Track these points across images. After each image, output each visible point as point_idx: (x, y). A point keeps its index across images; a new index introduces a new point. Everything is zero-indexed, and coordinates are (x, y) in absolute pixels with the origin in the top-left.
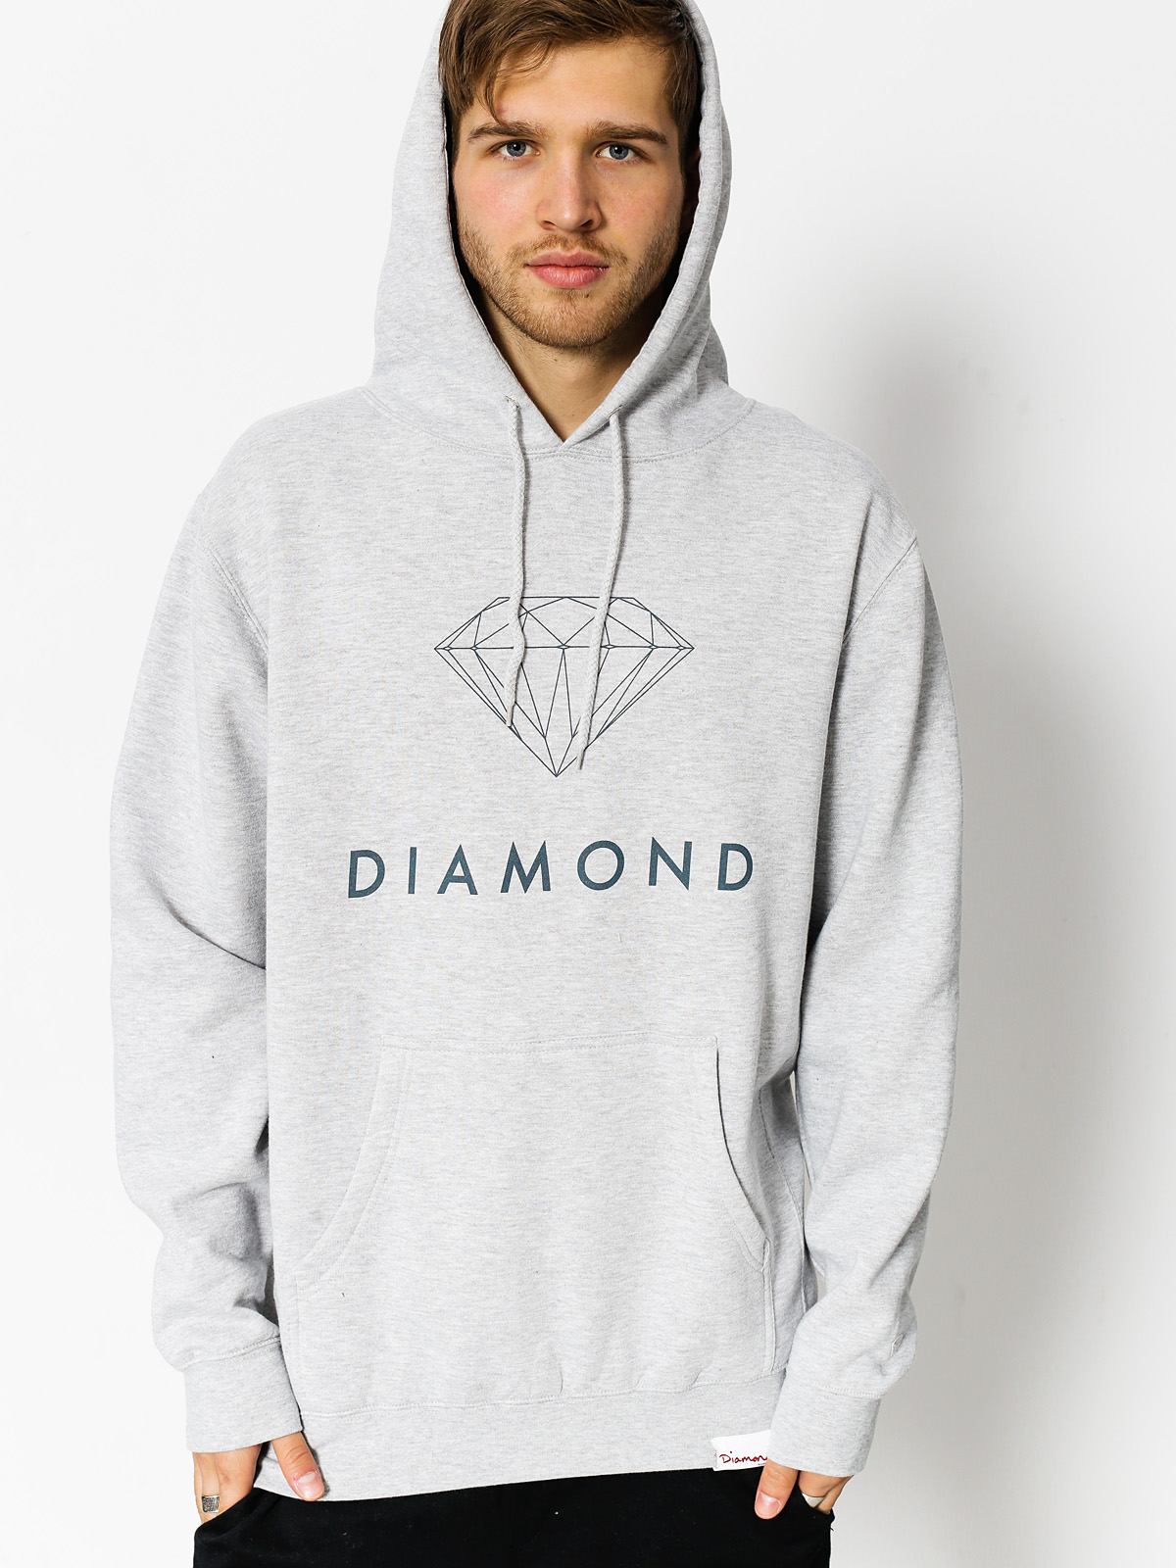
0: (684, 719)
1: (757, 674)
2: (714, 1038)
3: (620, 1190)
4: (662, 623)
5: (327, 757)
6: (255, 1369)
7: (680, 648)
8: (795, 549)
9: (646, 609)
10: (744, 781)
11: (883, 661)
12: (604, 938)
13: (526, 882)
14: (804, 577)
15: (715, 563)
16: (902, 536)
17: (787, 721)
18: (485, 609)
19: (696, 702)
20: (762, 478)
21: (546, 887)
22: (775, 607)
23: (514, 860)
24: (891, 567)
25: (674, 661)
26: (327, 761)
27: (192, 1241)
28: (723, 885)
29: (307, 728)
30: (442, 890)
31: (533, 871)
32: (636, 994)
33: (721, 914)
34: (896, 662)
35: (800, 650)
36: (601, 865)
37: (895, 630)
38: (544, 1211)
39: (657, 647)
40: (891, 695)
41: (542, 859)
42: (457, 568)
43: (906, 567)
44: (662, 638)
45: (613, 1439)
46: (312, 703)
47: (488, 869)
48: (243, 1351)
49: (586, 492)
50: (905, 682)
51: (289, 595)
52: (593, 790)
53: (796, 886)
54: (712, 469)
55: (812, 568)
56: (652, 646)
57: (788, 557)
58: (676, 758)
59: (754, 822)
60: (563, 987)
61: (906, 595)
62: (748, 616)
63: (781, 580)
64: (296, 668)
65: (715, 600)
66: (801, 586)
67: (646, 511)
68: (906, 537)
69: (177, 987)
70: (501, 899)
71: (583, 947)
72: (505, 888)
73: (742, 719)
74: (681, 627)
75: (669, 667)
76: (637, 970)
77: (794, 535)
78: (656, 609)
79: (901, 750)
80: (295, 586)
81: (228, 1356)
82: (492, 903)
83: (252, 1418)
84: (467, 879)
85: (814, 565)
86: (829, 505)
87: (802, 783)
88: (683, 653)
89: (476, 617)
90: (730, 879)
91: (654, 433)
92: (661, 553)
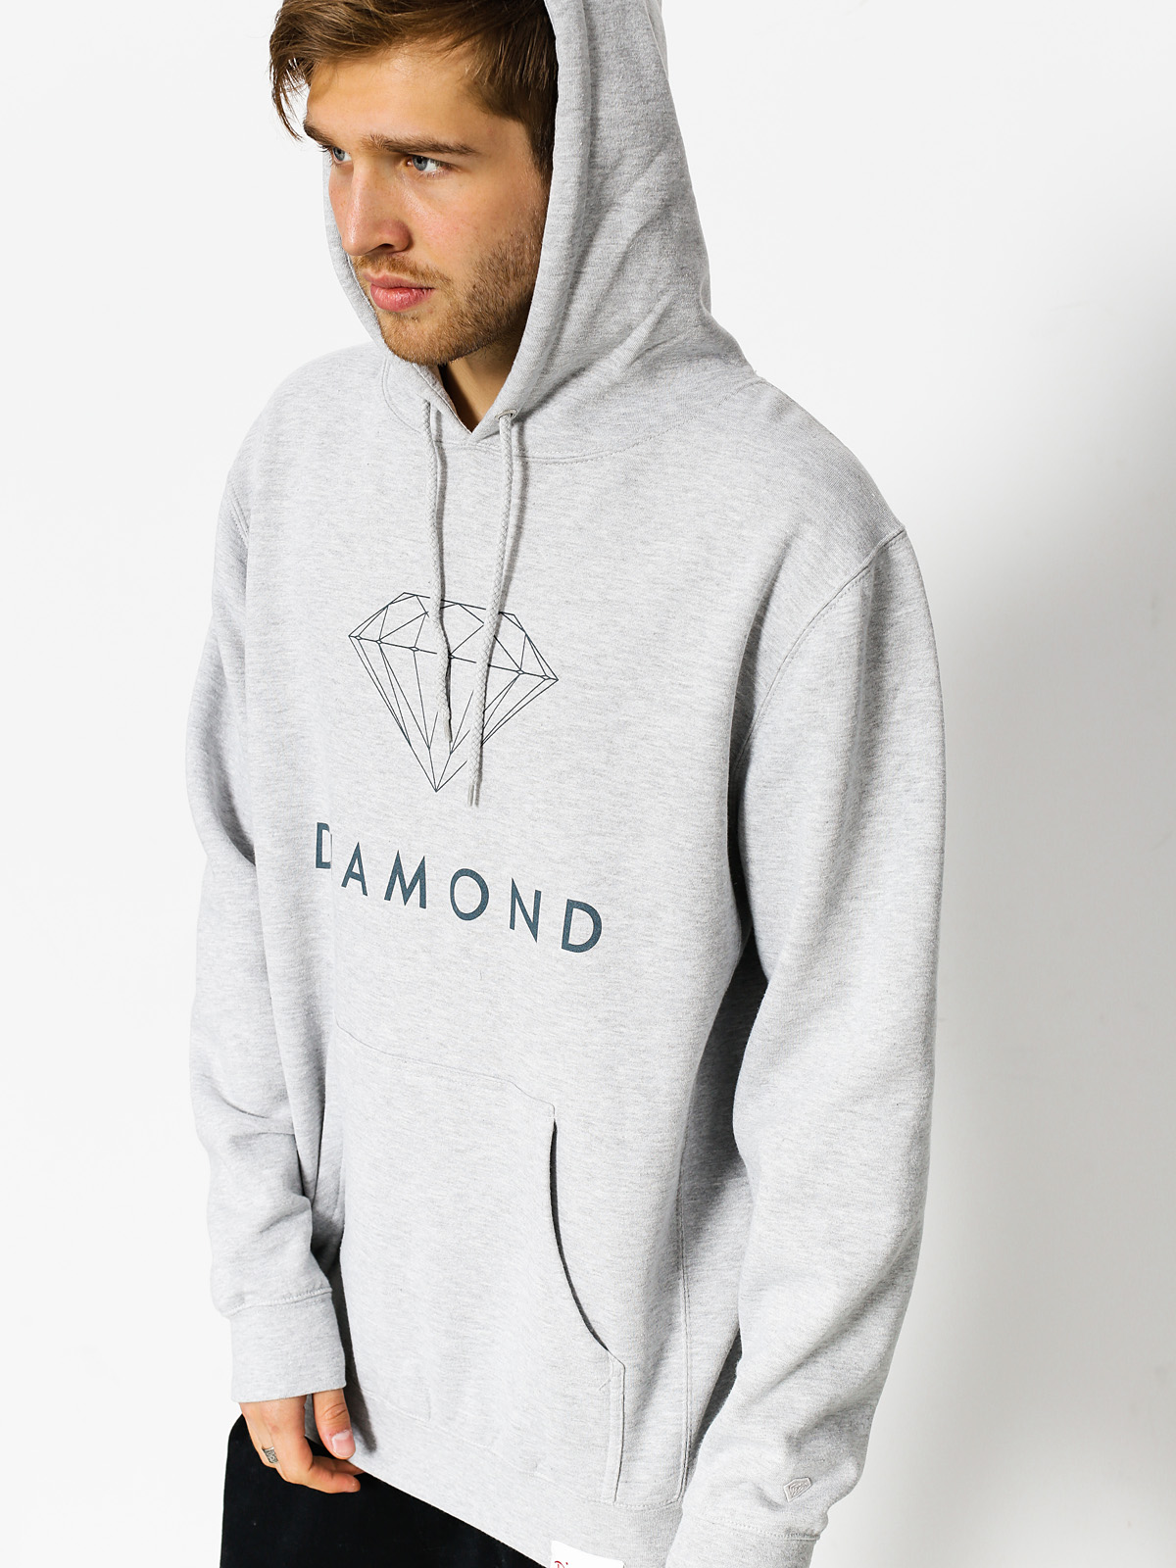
0: (541, 757)
1: (625, 718)
2: (551, 1108)
3: (475, 1235)
4: (533, 646)
5: (293, 726)
6: (306, 1318)
7: (545, 677)
8: (694, 581)
9: (522, 629)
10: (599, 834)
11: (800, 722)
12: (467, 972)
13: (407, 894)
14: (698, 614)
15: (602, 587)
16: (836, 572)
17: (657, 775)
18: (392, 603)
19: (554, 739)
20: (686, 491)
21: (423, 905)
22: (658, 644)
23: (398, 870)
24: (816, 611)
25: (537, 691)
26: (293, 731)
27: (266, 1172)
28: (566, 946)
29: (274, 696)
30: (344, 884)
31: (413, 885)
32: (496, 1039)
33: (563, 975)
34: (815, 724)
35: (679, 696)
36: (468, 895)
37: (813, 687)
38: (405, 1232)
39: (524, 673)
40: (812, 762)
41: (420, 874)
42: (378, 554)
43: (834, 612)
44: (531, 665)
45: (471, 1488)
46: (279, 671)
47: (378, 875)
48: (295, 1299)
49: (493, 491)
50: (826, 749)
51: (264, 560)
52: (463, 814)
53: (668, 963)
54: (633, 475)
55: (709, 604)
56: (520, 671)
57: (683, 589)
58: (531, 797)
59: (610, 882)
60: (430, 1011)
61: (828, 645)
62: (625, 651)
63: (670, 615)
64: (265, 634)
65: (590, 628)
66: (692, 623)
67: (546, 520)
68: (842, 574)
69: (234, 924)
70: (384, 906)
71: (449, 974)
72: (388, 897)
73: (604, 766)
74: (552, 655)
75: (530, 698)
76: (498, 1014)
77: (696, 564)
78: (532, 630)
79: (827, 826)
80: (271, 551)
81: (280, 1302)
82: (377, 908)
83: (300, 1367)
84: (360, 877)
85: (712, 601)
86: (744, 532)
87: (673, 847)
88: (547, 683)
89: (384, 609)
90: (575, 939)
91: (565, 433)
92: (550, 568)
